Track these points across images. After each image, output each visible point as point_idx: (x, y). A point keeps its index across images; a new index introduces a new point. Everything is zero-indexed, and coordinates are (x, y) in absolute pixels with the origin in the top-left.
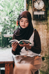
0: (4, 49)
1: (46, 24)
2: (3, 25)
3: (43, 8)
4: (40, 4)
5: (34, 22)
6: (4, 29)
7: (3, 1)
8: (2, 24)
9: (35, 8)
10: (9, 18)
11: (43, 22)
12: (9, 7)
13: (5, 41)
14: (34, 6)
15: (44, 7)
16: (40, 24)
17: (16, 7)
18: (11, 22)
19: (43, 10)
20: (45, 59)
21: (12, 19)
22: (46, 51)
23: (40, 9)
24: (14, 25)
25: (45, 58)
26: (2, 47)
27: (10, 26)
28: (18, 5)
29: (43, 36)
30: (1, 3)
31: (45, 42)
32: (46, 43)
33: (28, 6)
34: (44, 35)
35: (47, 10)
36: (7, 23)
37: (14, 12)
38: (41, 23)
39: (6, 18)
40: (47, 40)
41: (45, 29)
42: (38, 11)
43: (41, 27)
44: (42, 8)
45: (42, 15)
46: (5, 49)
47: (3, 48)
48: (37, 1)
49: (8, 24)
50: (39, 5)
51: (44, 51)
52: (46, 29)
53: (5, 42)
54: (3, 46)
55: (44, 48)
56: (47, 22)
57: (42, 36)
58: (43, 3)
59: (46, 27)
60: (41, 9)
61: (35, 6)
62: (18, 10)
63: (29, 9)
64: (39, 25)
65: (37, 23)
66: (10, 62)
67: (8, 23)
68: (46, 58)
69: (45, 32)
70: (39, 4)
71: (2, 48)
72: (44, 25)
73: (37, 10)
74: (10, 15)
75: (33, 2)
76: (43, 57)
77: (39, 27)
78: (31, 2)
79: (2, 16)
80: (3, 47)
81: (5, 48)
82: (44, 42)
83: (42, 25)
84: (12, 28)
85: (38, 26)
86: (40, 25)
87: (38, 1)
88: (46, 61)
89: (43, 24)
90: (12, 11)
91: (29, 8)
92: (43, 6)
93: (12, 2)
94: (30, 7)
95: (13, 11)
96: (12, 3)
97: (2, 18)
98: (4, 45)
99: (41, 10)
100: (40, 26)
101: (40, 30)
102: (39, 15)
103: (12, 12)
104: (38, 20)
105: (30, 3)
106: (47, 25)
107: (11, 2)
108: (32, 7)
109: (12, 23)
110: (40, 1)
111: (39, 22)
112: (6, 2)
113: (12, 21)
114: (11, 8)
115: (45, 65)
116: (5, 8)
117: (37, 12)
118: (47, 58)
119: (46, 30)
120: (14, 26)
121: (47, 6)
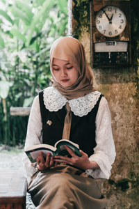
0: (15, 151)
1: (133, 82)
2: (12, 77)
3: (122, 33)
4: (113, 21)
5: (96, 74)
6: (14, 89)
7: (10, 5)
8: (9, 73)
9: (99, 33)
10: (30, 55)
11: (122, 73)
12: (28, 21)
13: (17, 126)
14: (94, 26)
15: (125, 31)
16: (114, 79)
17: (50, 22)
18: (37, 68)
19: (123, 38)
20: (130, 188)
21: (39, 59)
22: (134, 163)
23: (114, 35)
24: (46, 77)
25: (130, 184)
26: (7, 144)
27: (33, 79)
28: (58, 16)
29: (124, 116)
30: (7, 11)
31: (130, 134)
32: (132, 138)
33: (78, 27)
34: (128, 113)
35: (134, 38)
36: (23, 70)
37: (46, 35)
38: (117, 77)
39: (19, 56)
40: (136, 129)
41: (129, 96)
42: (109, 40)
43: (117, 89)
44: (120, 31)
45: (121, 53)
46: (18, 150)
47: (11, 148)
48: (104, 12)
49: (29, 74)
50: (111, 23)
51: (125, 161)
52: (133, 97)
53: (18, 129)
54: (11, 139)
55: (128, 153)
56: (134, 74)
57: (122, 117)
58: (123, 17)
59: (132, 89)
60: (117, 35)
61: (98, 26)
62: (58, 31)
63: (82, 34)
64: (112, 83)
65: (106, 77)
66: (14, 198)
67: (27, 71)
68: (133, 182)
69: (129, 103)
70: (110, 20)
71: (7, 147)
72: (127, 82)
73: (105, 37)
74: (33, 47)
75: (92, 16)
76: (124, 180)
77: (112, 88)
78: (86, 13)
79: (9, 49)
80: (11, 143)
81: (17, 147)
82: (127, 134)
83: (120, 82)
84: (41, 86)
85: (108, 85)
86: (115, 82)
87: (108, 12)
88: (133, 192)
89: (124, 80)
90: (39, 35)
91: (80, 32)
92: (124, 26)
93: (40, 7)
94: (84, 29)
95: (43, 33)
96: (39, 10)
97: (8, 55)
98: (16, 138)
99: (117, 38)
100: (114, 85)
101: (114, 98)
102: (112, 53)
103: (39, 38)
104: (108, 68)
105: (83, 18)
106: (136, 84)
107: (37, 7)
108: (89, 29)
109: (41, 69)
110: (114, 11)
111: (112, 76)
112: (20, 9)
113: (39, 64)
114: (37, 26)
115: (130, 205)
116: (18, 25)
117: (104, 44)
118: (135, 184)
119: (132, 99)
120: (45, 80)
121: (136, 25)
